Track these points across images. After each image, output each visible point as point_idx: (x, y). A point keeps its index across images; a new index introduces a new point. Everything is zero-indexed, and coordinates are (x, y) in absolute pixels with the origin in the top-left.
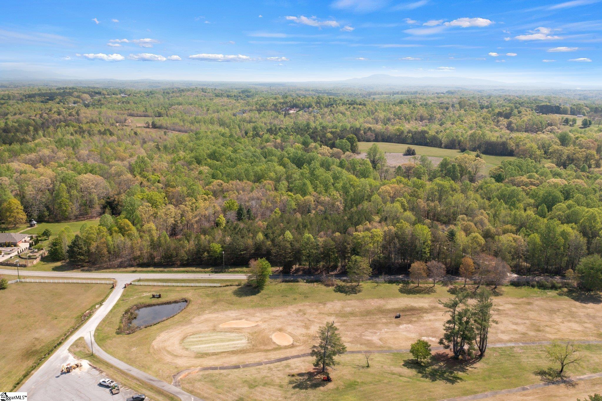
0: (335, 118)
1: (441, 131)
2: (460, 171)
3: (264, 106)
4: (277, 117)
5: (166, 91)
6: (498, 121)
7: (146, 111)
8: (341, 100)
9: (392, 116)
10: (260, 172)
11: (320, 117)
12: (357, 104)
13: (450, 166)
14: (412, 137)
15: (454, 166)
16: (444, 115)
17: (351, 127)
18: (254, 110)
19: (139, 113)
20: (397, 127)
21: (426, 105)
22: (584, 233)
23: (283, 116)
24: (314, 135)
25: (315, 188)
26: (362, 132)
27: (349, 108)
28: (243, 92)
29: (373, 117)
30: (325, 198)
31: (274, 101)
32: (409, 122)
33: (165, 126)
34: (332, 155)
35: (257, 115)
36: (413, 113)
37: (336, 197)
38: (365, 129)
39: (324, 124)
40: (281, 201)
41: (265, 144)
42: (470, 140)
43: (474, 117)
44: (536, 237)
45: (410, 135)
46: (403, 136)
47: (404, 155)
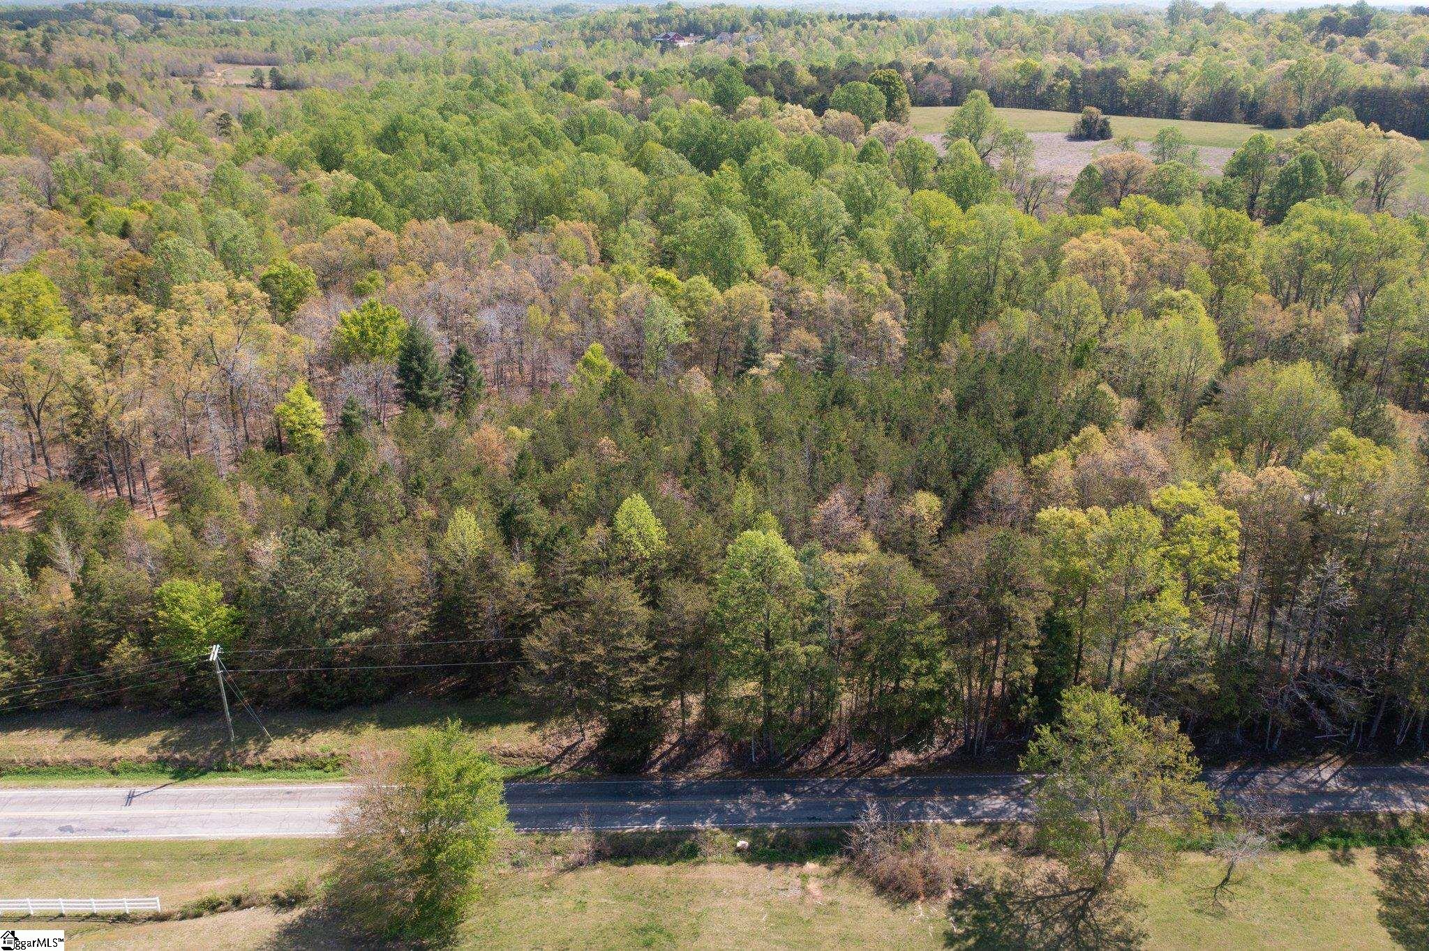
0: (811, 51)
2: (1328, 181)
3: (603, 29)
4: (641, 55)
10: (543, 188)
11: (766, 49)
14: (1073, 90)
15: (1307, 163)
18: (575, 40)
19: (252, 54)
20: (1019, 62)
23: (656, 51)
24: (754, 77)
25: (773, 250)
26: (910, 75)
27: (851, 26)
30: (820, 294)
31: (633, 15)
33: (309, 80)
34: (828, 133)
35: (583, 51)
37: (869, 286)
38: (915, 67)
39: (784, 60)
40: (620, 309)
45: (1066, 83)
46: (1042, 89)
47: (1073, 138)
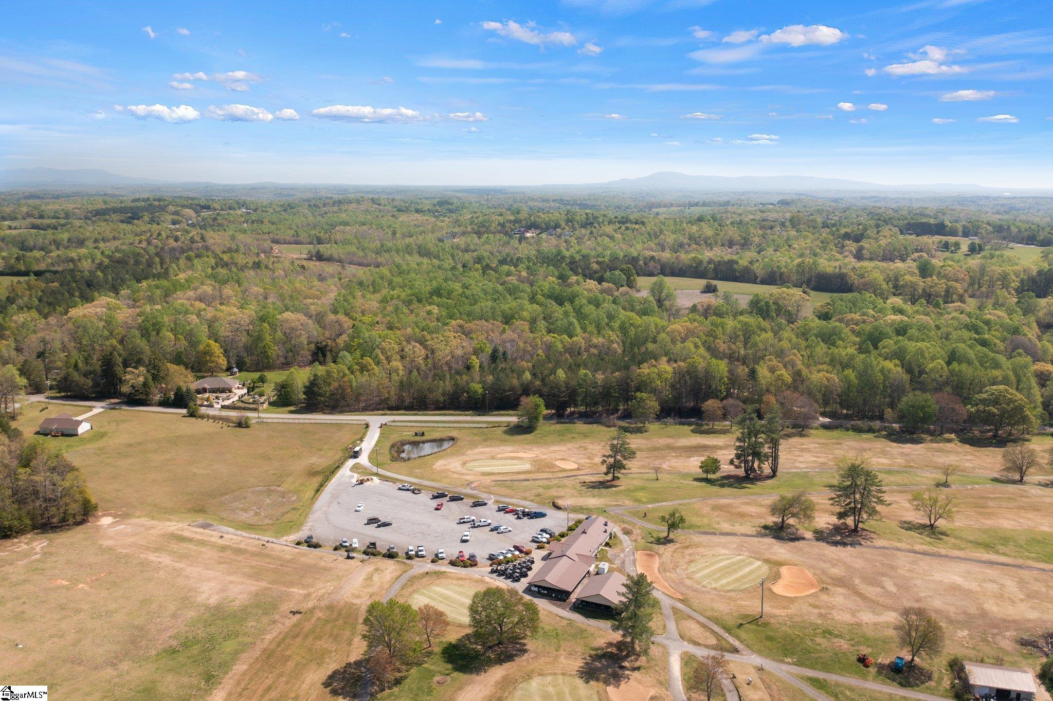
0: (598, 244)
1: (757, 261)
2: (776, 310)
3: (485, 226)
4: (509, 243)
5: (312, 203)
6: (843, 247)
7: (298, 236)
8: (604, 216)
9: (686, 241)
10: (509, 312)
11: (575, 241)
12: (632, 223)
13: (763, 303)
14: (715, 269)
15: (767, 303)
16: (764, 238)
17: (625, 256)
18: (470, 233)
19: (287, 238)
20: (693, 255)
21: (740, 222)
22: (909, 371)
23: (517, 242)
24: (573, 266)
25: (584, 329)
26: (641, 262)
27: (620, 228)
28: (441, 203)
29: (657, 241)
30: (598, 340)
31: (500, 218)
32: (711, 249)
33: (336, 257)
34: (602, 291)
35: (476, 240)
36: (718, 235)
37: (612, 338)
38: (645, 258)
39: (584, 252)
40: (543, 343)
41: (506, 279)
42: (797, 272)
43: (809, 241)
44: (850, 374)
45: (712, 266)
46: (701, 268)
47: (702, 292)
